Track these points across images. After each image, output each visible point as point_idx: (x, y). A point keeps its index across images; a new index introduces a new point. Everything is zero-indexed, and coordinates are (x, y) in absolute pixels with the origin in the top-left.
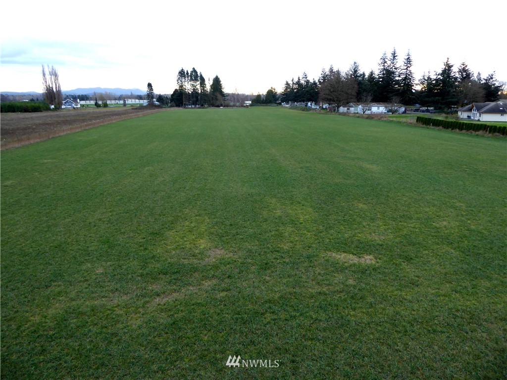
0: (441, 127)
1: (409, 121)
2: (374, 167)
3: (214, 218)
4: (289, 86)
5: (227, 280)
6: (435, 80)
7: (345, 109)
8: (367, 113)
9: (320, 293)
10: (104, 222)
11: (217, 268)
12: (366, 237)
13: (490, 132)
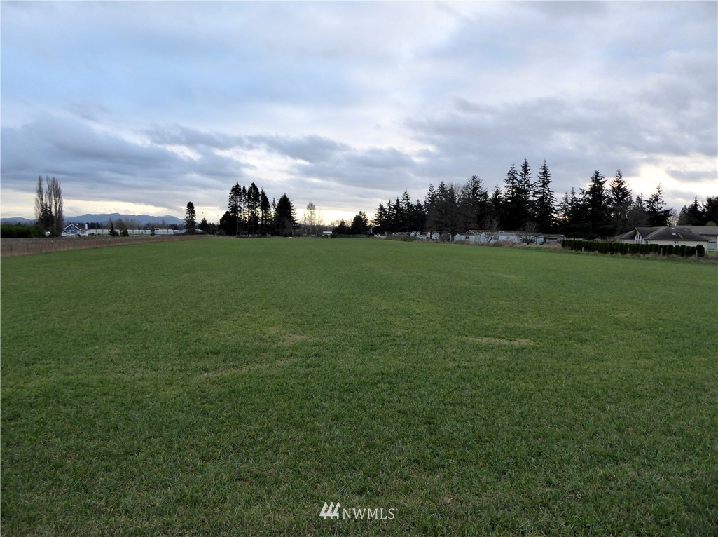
0: (597, 252)
1: (552, 247)
2: (514, 276)
3: (289, 311)
4: (385, 211)
5: (314, 358)
6: (582, 200)
7: (463, 237)
8: (493, 241)
9: (458, 367)
10: (121, 313)
11: (297, 349)
12: (516, 325)
13: (664, 254)
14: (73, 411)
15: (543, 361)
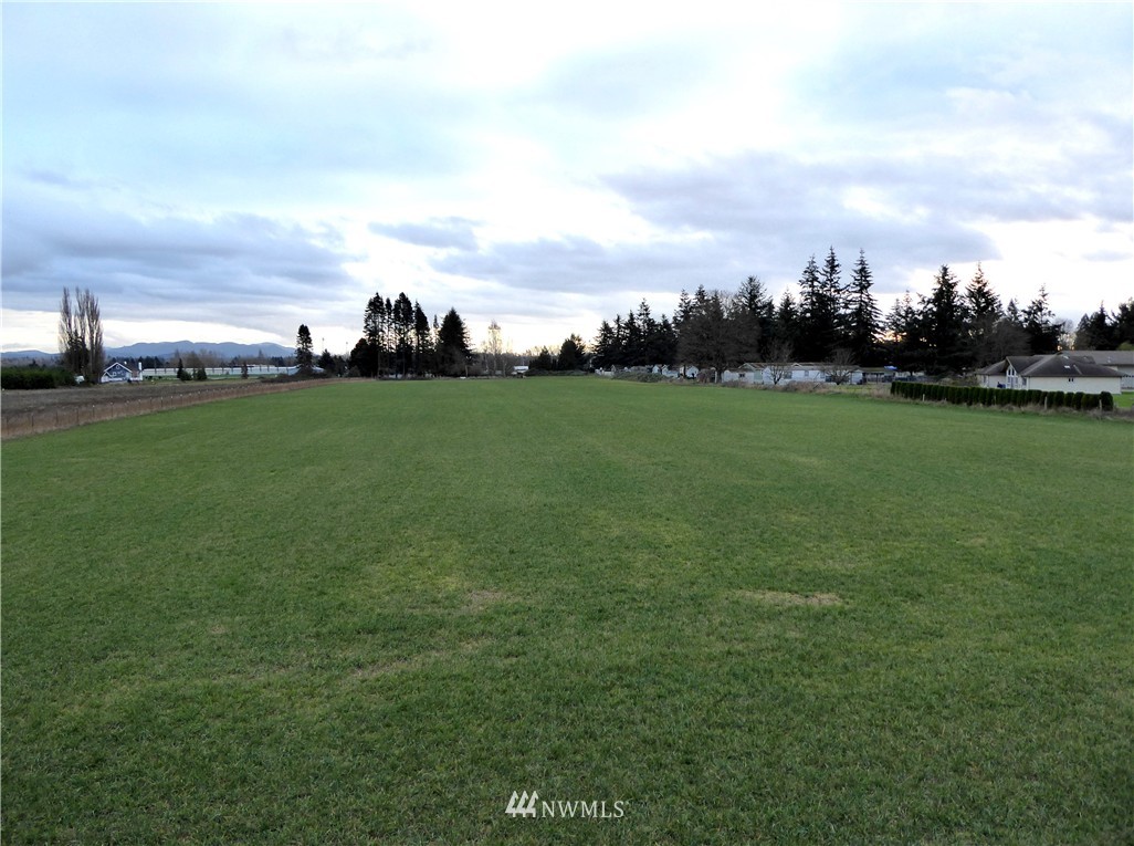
0: (945, 401)
1: (876, 392)
2: (814, 461)
3: (473, 543)
4: (611, 333)
5: (516, 639)
7: (735, 376)
8: (783, 382)
9: (729, 653)
10: (219, 553)
11: (490, 620)
12: (815, 566)
13: (1049, 406)
14: (177, 750)
15: (854, 637)
